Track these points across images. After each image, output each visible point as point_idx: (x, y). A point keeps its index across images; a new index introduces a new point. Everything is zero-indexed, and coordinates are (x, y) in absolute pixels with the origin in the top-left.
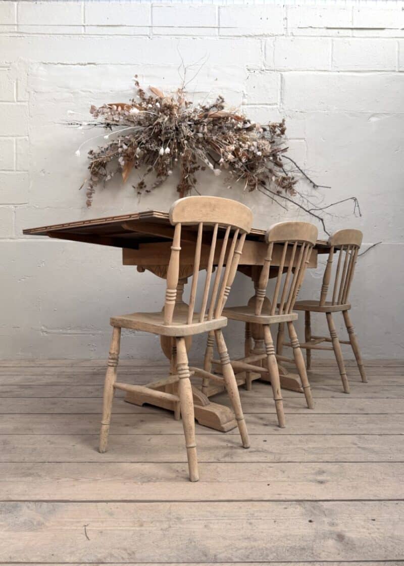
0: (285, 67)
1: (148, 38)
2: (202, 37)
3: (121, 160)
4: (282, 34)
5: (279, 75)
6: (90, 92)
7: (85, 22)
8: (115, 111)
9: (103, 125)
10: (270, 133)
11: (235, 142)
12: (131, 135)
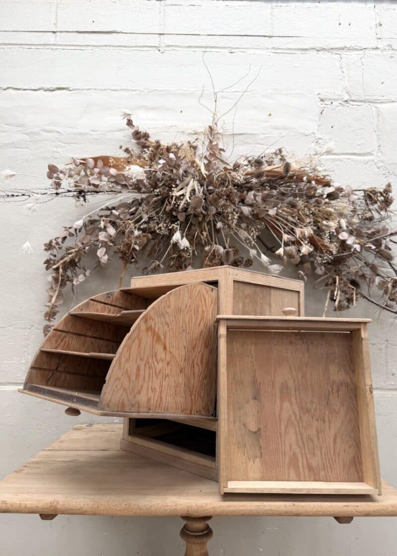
0: (383, 96)
1: (157, 51)
2: (244, 51)
3: (101, 252)
4: (374, 46)
5: (374, 109)
6: (58, 132)
7: (56, 27)
8: (93, 169)
9: (71, 194)
10: (364, 201)
11: (308, 220)
12: (122, 209)
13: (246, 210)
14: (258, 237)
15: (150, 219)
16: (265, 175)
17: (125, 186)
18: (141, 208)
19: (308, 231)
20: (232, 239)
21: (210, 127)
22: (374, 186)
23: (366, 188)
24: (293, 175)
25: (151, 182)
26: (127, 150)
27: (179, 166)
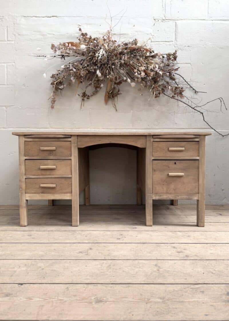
0: (178, 17)
5: (175, 23)
6: (53, 34)
8: (67, 47)
9: (60, 57)
10: (167, 59)
11: (144, 65)
12: (78, 62)
13: (123, 62)
14: (127, 72)
15: (88, 66)
16: (128, 48)
17: (78, 53)
18: (84, 62)
19: (143, 68)
20: (117, 73)
21: (108, 31)
22: (170, 52)
23: (167, 53)
24: (138, 48)
25: (88, 52)
26: (79, 39)
27: (98, 46)
